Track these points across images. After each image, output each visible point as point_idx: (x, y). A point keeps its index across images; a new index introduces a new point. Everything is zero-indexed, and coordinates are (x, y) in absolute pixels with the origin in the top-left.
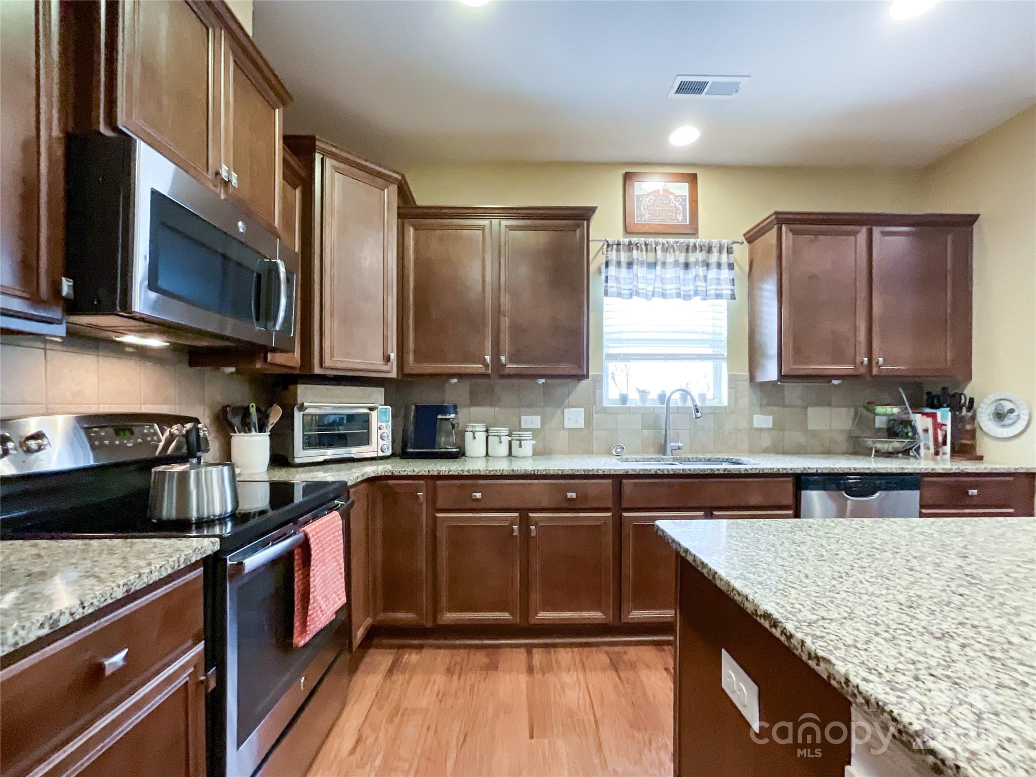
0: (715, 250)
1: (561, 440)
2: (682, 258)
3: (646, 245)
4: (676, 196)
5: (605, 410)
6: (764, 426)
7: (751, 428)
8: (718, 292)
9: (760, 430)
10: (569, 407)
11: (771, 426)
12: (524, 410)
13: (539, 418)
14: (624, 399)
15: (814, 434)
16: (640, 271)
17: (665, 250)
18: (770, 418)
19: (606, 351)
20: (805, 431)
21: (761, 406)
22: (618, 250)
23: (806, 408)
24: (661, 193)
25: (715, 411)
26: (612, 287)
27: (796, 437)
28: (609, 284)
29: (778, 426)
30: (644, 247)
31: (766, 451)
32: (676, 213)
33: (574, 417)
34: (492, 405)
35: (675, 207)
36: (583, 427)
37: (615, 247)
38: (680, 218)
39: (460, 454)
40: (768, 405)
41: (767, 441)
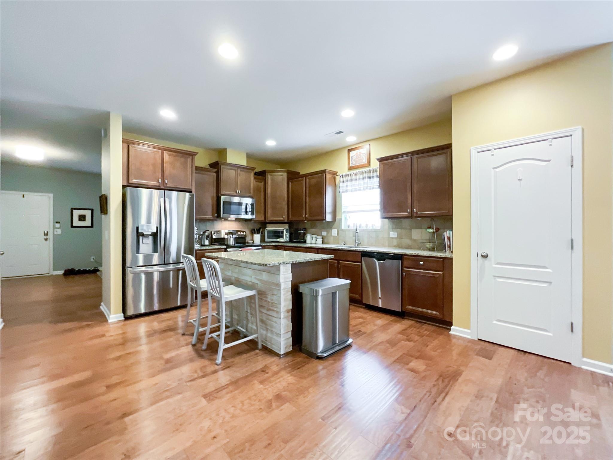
0: (372, 172)
1: (331, 239)
2: (361, 177)
3: (350, 174)
4: (363, 154)
5: (342, 230)
6: (394, 236)
7: (389, 237)
8: (373, 187)
9: (393, 238)
10: (333, 229)
11: (396, 236)
12: (323, 230)
13: (326, 232)
14: (348, 226)
15: (415, 240)
16: (349, 183)
17: (356, 175)
18: (396, 233)
19: (343, 210)
20: (411, 239)
21: (393, 228)
22: (343, 177)
23: (411, 229)
24: (358, 154)
25: (376, 231)
26: (341, 190)
27: (406, 241)
28: (340, 189)
29: (400, 237)
30: (350, 175)
31: (395, 247)
32: (363, 160)
33: (334, 232)
34: (315, 229)
35: (363, 157)
36: (337, 235)
37: (342, 176)
38: (364, 161)
39: (305, 242)
40: (396, 228)
41: (395, 243)
